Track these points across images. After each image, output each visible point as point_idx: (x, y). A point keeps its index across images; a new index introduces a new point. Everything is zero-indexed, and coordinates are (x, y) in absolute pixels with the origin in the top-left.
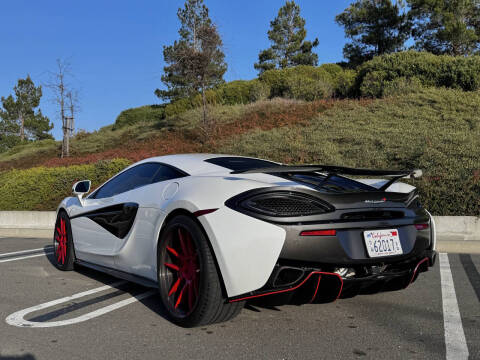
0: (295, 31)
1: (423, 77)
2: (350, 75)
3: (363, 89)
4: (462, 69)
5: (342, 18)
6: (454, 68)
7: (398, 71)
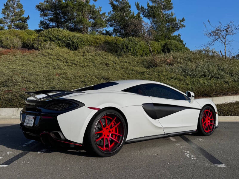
0: (18, 10)
1: (59, 42)
4: (74, 40)
7: (50, 38)
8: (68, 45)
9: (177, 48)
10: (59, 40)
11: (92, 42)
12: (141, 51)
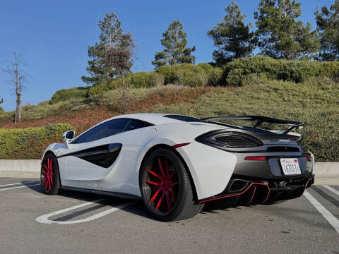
0: (180, 41)
1: (268, 73)
2: (218, 71)
3: (228, 80)
4: (293, 69)
5: (212, 33)
6: (288, 68)
7: (251, 69)
10: (267, 70)
11: (320, 72)
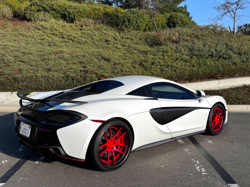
4: (70, 11)
8: (64, 17)
9: (183, 22)
10: (54, 10)
11: (90, 14)
12: (144, 25)
